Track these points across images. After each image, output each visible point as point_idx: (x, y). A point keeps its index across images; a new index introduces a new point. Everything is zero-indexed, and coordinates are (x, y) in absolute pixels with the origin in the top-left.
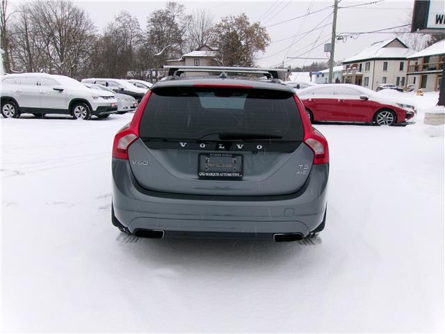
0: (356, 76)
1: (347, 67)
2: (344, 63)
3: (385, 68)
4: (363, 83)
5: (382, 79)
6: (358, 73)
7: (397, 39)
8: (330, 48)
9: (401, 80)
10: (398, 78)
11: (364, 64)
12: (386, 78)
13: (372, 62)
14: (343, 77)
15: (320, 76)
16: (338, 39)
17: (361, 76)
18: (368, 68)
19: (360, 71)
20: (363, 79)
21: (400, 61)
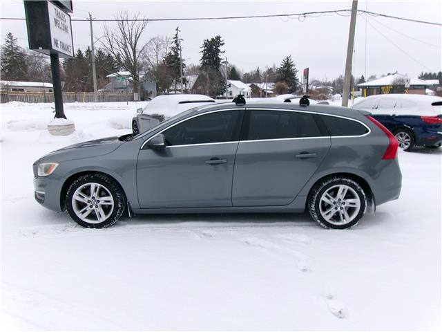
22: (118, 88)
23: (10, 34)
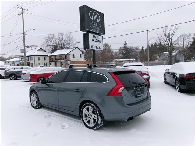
0: (27, 63)
1: (22, 59)
2: (20, 57)
3: (39, 59)
4: (30, 65)
5: (38, 64)
6: (27, 61)
7: (41, 48)
8: (24, 51)
9: (45, 64)
10: (44, 63)
11: (29, 58)
12: (40, 63)
13: (33, 57)
14: (21, 63)
15: (7, 63)
16: (27, 47)
17: (29, 63)
18: (32, 59)
19: (28, 60)
20: (30, 64)
21: (44, 57)
22: (164, 59)
23: (125, 42)
